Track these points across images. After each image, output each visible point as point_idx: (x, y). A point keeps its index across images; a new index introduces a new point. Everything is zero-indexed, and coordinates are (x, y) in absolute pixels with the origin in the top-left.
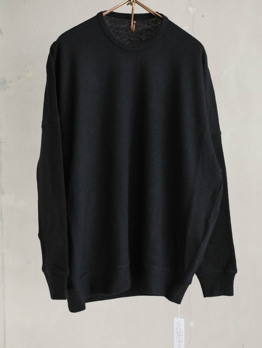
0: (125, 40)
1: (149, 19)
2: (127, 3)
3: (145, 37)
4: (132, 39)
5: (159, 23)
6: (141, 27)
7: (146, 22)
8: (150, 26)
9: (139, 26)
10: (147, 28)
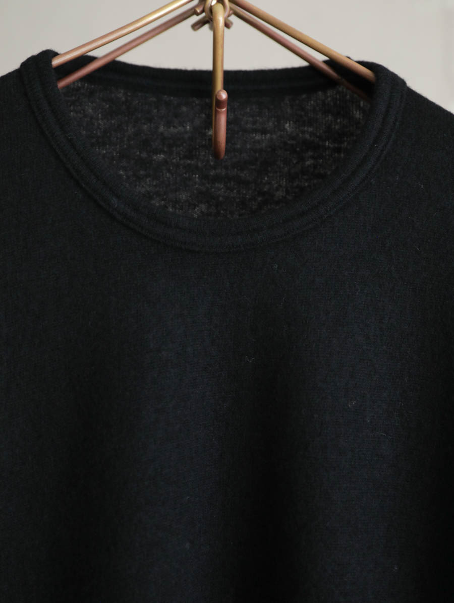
0: (183, 196)
1: (304, 96)
2: (195, 19)
3: (283, 182)
4: (220, 189)
5: (358, 115)
6: (264, 132)
7: (289, 111)
8: (310, 129)
9: (255, 131)
10: (293, 138)
